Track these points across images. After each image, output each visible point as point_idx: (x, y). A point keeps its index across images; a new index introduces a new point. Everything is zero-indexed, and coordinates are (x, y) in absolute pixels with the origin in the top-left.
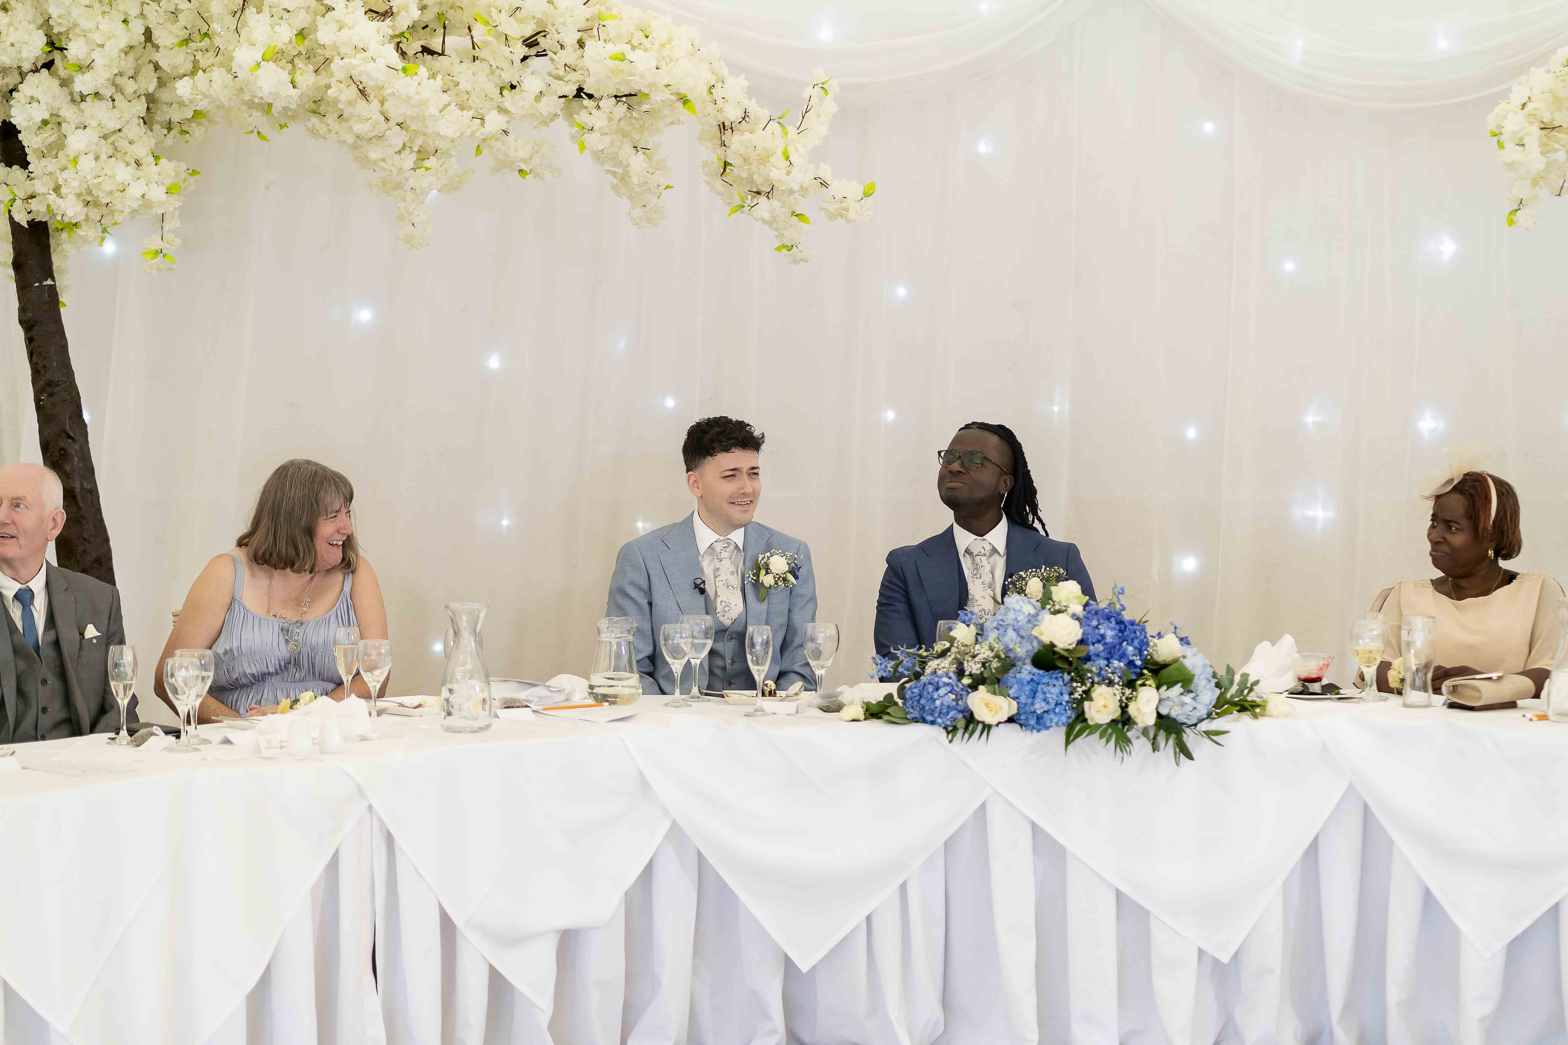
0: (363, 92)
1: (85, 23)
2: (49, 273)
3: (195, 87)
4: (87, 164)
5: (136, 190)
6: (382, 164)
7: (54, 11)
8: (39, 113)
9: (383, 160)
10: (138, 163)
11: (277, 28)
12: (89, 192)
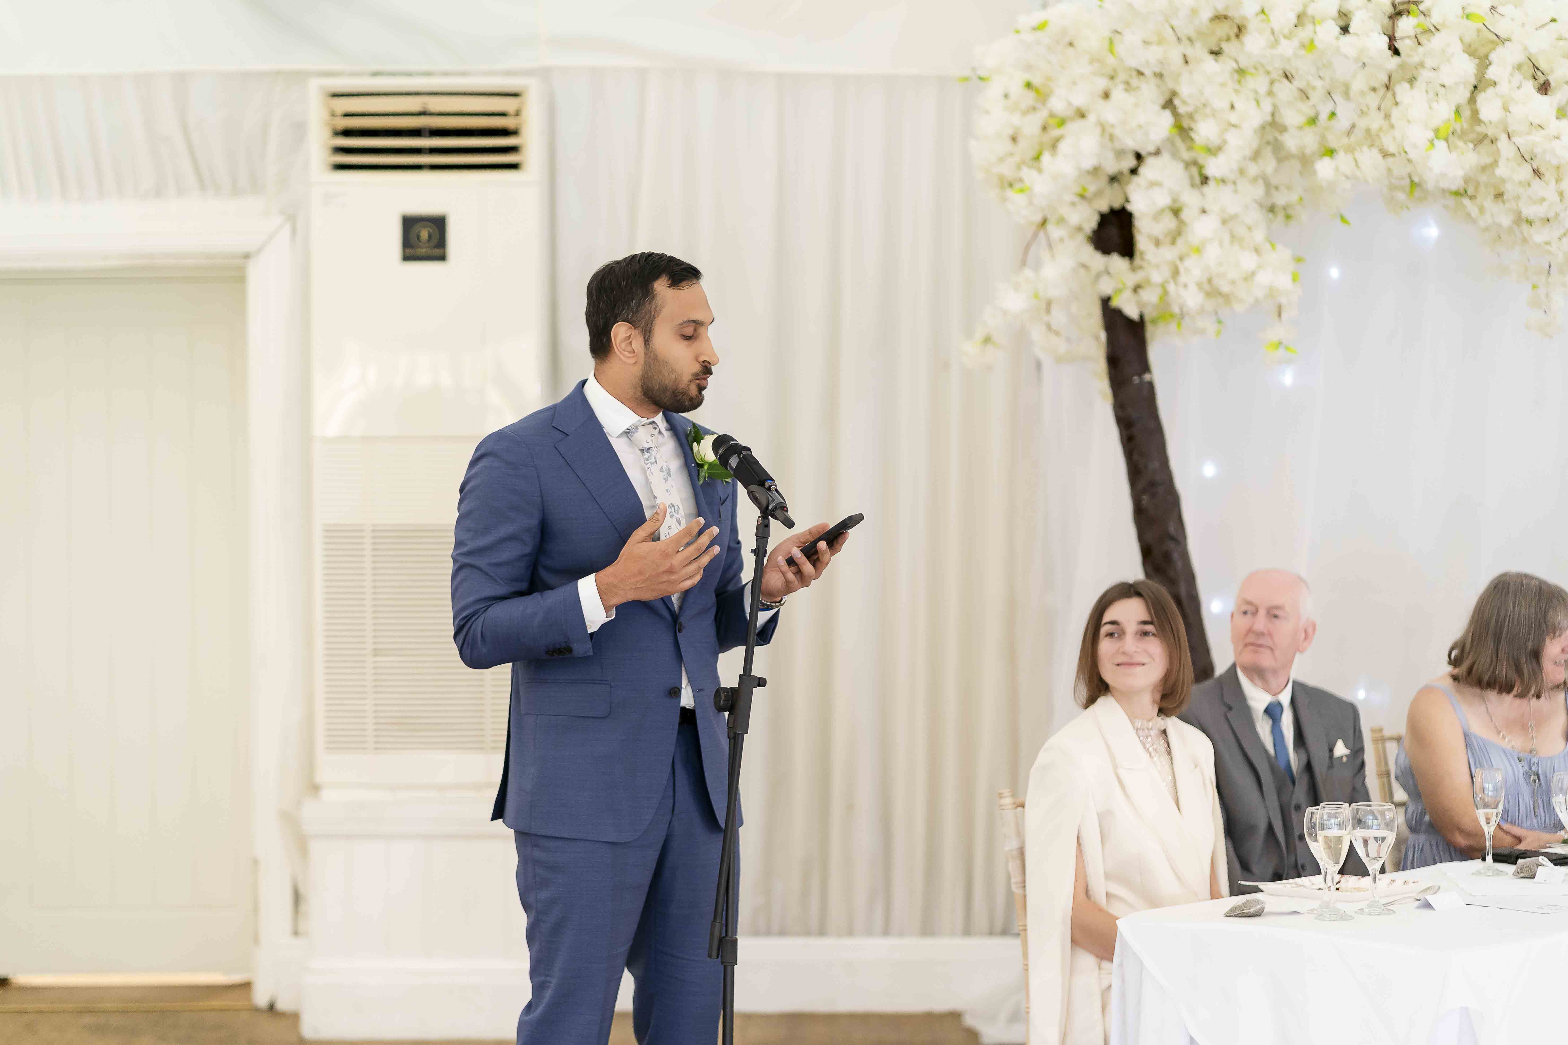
0: (1536, 172)
1: (1220, 104)
2: (1145, 367)
3: (1337, 169)
4: (1213, 252)
5: (1264, 278)
6: (1548, 248)
7: (1185, 90)
8: (1162, 200)
9: (1548, 243)
10: (1257, 251)
11: (1434, 105)
12: (1210, 281)
